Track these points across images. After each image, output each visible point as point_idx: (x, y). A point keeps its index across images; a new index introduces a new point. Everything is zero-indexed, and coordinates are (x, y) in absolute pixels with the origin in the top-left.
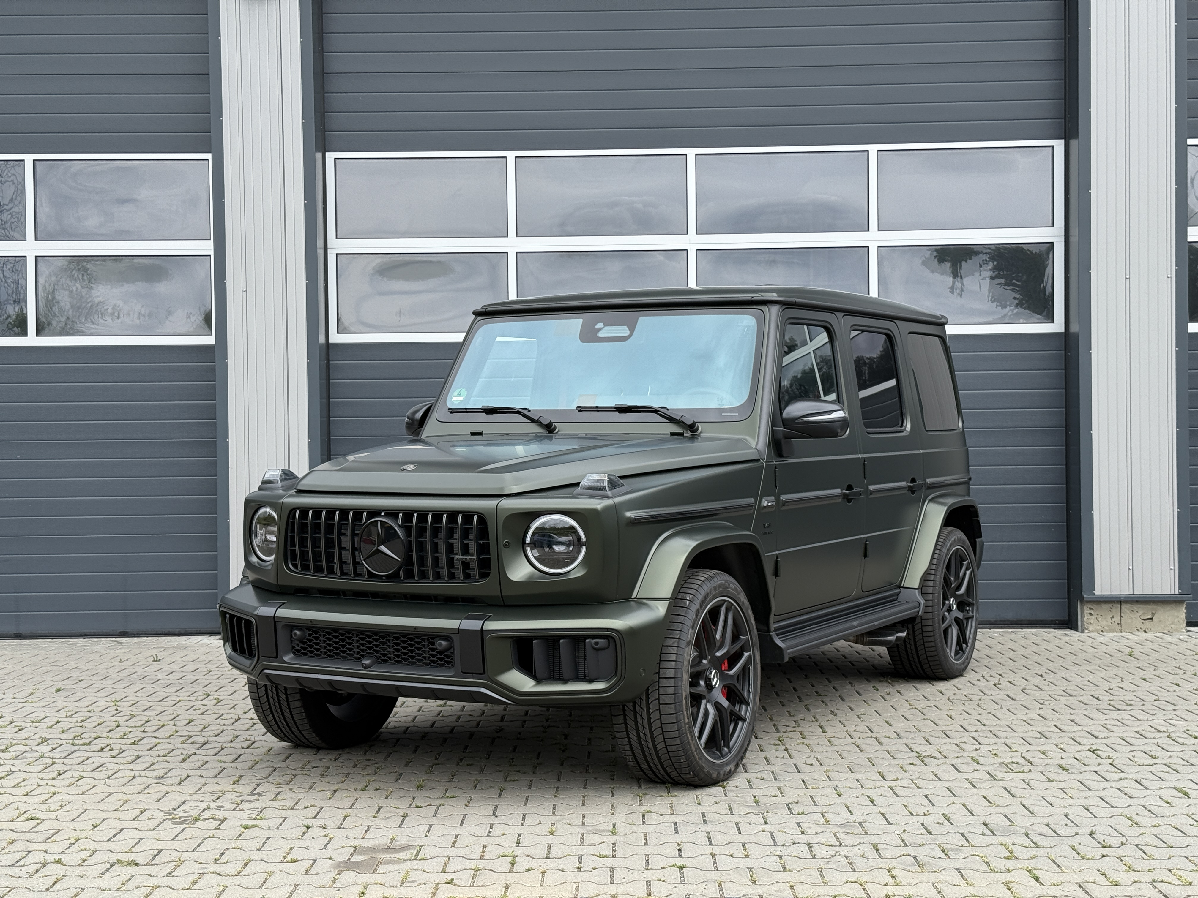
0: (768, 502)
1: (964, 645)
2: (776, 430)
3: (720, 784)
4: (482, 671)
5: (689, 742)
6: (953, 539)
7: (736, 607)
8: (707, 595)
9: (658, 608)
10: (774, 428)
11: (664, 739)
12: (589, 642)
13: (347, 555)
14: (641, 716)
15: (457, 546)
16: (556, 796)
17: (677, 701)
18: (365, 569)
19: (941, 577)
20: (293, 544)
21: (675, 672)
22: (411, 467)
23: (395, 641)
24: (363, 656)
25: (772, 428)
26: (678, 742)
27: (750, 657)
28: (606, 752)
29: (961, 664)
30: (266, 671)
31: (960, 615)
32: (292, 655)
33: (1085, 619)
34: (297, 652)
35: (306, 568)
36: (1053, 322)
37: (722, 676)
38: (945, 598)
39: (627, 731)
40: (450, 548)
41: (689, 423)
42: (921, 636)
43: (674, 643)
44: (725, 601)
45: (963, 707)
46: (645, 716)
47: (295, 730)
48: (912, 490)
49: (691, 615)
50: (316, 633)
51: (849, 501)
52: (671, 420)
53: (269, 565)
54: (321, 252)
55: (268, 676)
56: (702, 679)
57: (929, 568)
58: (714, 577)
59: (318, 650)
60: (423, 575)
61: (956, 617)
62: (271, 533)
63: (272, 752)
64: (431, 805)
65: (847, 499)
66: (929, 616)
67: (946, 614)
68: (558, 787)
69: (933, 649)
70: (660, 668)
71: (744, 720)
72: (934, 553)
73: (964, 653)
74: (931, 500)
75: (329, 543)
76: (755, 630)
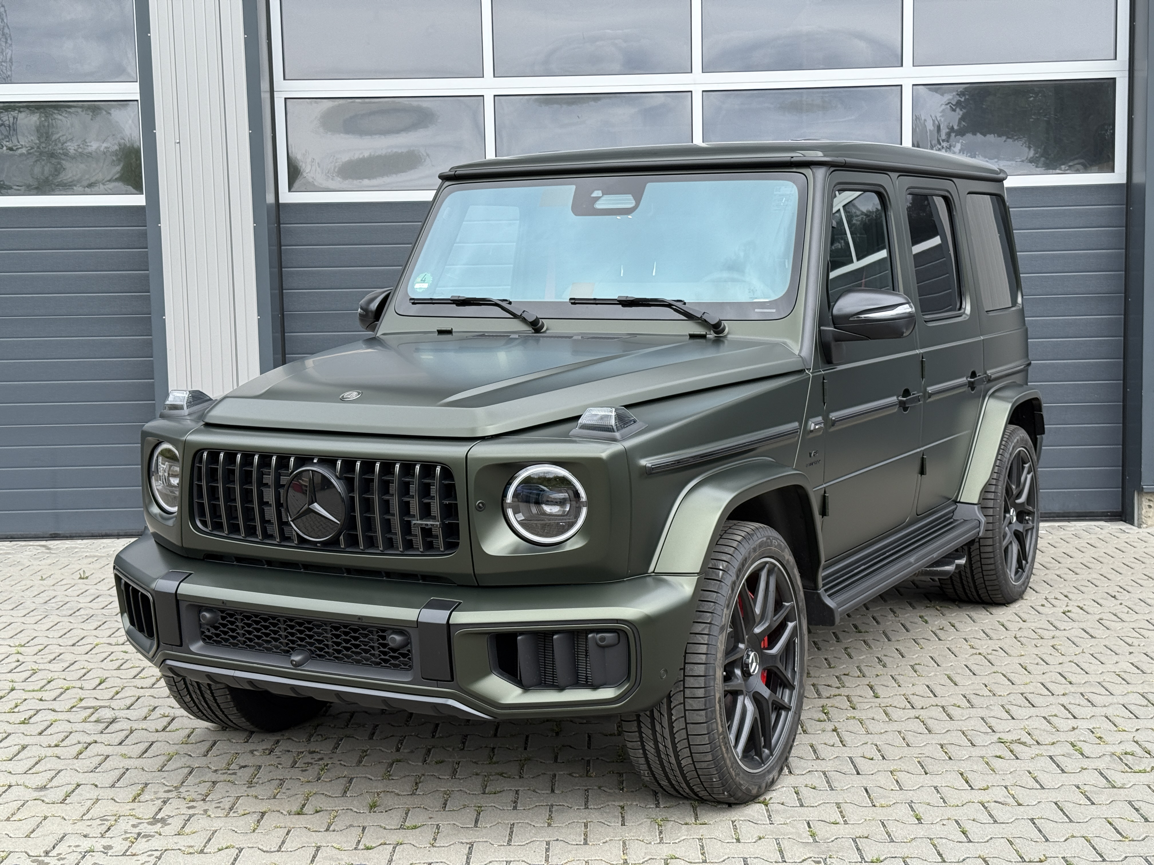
0: (816, 425)
1: (1024, 562)
2: (824, 330)
3: (761, 799)
4: (449, 678)
5: (723, 756)
6: (1015, 441)
7: (779, 569)
8: (745, 560)
9: (682, 586)
10: (822, 328)
11: (691, 753)
12: (593, 637)
13: (271, 513)
14: (661, 724)
15: (415, 507)
16: (549, 825)
17: (708, 706)
18: (294, 533)
19: (1003, 488)
20: (200, 496)
21: (706, 669)
22: (354, 395)
23: (334, 632)
24: (293, 649)
25: (819, 327)
26: (709, 757)
27: (795, 627)
28: (611, 735)
29: (1020, 586)
30: (169, 662)
31: (1020, 528)
32: (201, 643)
33: (1144, 512)
34: (207, 639)
35: (218, 526)
36: (1113, 171)
37: (763, 659)
38: (1007, 511)
39: (642, 742)
40: (405, 508)
41: (713, 322)
42: (978, 558)
43: (703, 629)
44: (766, 563)
45: (1036, 651)
46: (666, 724)
47: (219, 713)
48: (972, 386)
49: (726, 590)
50: (231, 616)
51: (905, 409)
52: (689, 317)
53: (172, 518)
54: (265, 96)
55: (171, 669)
56: (737, 668)
57: (991, 478)
58: (753, 535)
59: (234, 638)
60: (371, 543)
61: (1016, 530)
62: (174, 476)
63: (192, 739)
64: (385, 844)
65: (903, 406)
66: (990, 534)
67: (1007, 528)
68: (552, 806)
69: (992, 572)
70: (685, 663)
71: (788, 709)
72: (996, 459)
73: (1024, 571)
74: (992, 395)
75: (247, 495)
76: (802, 593)
